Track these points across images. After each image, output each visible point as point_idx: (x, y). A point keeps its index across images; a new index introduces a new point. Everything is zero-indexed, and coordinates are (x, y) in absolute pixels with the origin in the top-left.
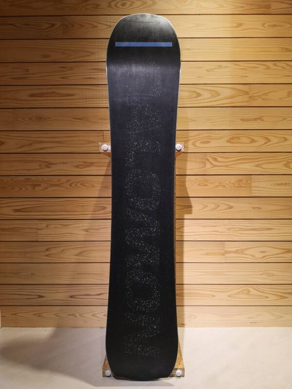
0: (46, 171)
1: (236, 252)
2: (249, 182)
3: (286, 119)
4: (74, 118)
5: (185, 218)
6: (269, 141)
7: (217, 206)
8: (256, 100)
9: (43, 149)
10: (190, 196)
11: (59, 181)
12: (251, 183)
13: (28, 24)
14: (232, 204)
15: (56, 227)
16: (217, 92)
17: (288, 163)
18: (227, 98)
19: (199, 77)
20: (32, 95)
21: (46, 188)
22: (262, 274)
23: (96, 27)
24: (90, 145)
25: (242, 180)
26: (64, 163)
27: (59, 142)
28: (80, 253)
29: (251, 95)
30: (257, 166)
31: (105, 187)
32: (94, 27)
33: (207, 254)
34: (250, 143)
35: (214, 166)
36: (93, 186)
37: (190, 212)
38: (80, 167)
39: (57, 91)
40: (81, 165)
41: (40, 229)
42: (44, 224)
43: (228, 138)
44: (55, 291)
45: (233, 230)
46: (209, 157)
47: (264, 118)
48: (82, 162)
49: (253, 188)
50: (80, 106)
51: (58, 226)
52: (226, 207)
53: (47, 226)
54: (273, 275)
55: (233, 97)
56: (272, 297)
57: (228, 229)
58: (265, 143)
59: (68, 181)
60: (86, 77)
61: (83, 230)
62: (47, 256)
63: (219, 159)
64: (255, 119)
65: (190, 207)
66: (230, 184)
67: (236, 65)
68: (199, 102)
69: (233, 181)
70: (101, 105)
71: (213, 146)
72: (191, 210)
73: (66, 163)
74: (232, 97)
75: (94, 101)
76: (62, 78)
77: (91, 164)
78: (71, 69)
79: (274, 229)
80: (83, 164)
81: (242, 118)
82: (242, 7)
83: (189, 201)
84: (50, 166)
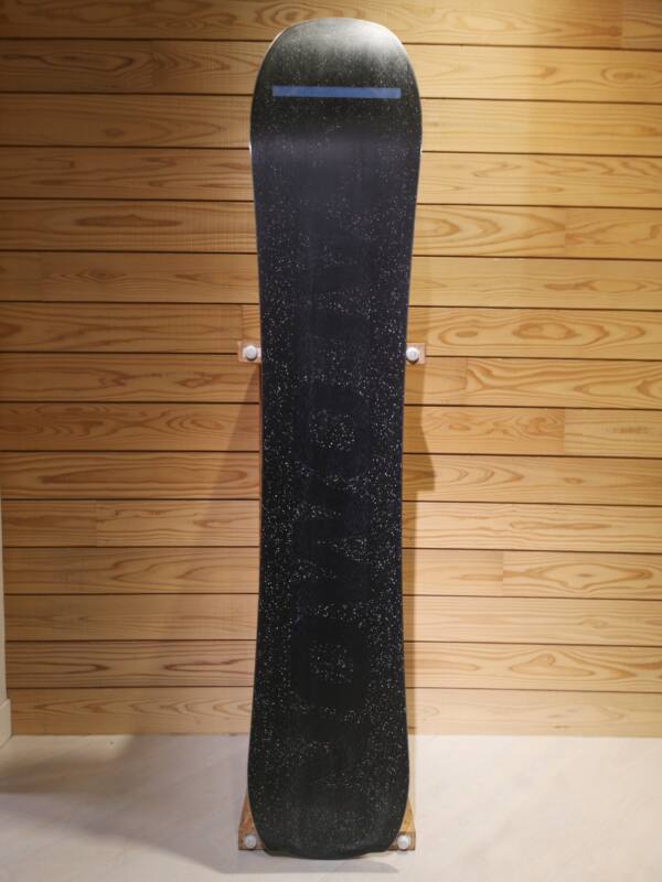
0: (115, 393)
1: (528, 573)
2: (559, 423)
3: (644, 286)
4: (178, 276)
5: (419, 499)
6: (607, 334)
7: (489, 474)
8: (581, 242)
9: (107, 343)
10: (431, 451)
11: (143, 414)
12: (563, 427)
13: (73, 58)
14: (520, 470)
15: (137, 517)
16: (495, 225)
17: (646, 383)
18: (518, 238)
19: (458, 188)
20: (82, 222)
21: (114, 431)
22: (581, 624)
23: (228, 67)
24: (213, 336)
25: (543, 420)
26: (154, 375)
27: (143, 329)
28: (189, 573)
29: (571, 232)
30: (578, 389)
31: (245, 429)
32: (225, 67)
33: (464, 578)
34: (564, 338)
35: (486, 387)
36: (219, 427)
37: (430, 487)
38: (189, 384)
39: (139, 213)
40: (193, 380)
41: (102, 521)
42: (108, 510)
43: (516, 327)
44: (133, 656)
45: (520, 526)
46: (473, 366)
47: (596, 285)
48: (196, 373)
49: (567, 438)
50: (191, 248)
51: (139, 513)
52: (508, 476)
53: (117, 513)
54: (605, 625)
55: (530, 236)
56: (603, 674)
57: (511, 525)
58: (597, 340)
59: (163, 415)
60: (204, 182)
61: (195, 523)
62: (115, 578)
63: (495, 372)
64: (577, 286)
65: (431, 475)
66: (519, 428)
67: (538, 162)
68: (455, 244)
69: (524, 421)
70: (238, 248)
71: (484, 342)
72: (433, 482)
73: (160, 375)
74: (528, 236)
75: (223, 238)
76: (151, 184)
77: (216, 378)
78: (171, 163)
79: (610, 526)
80: (197, 377)
81: (547, 283)
82: (558, 30)
83: (429, 461)
84: (123, 381)
